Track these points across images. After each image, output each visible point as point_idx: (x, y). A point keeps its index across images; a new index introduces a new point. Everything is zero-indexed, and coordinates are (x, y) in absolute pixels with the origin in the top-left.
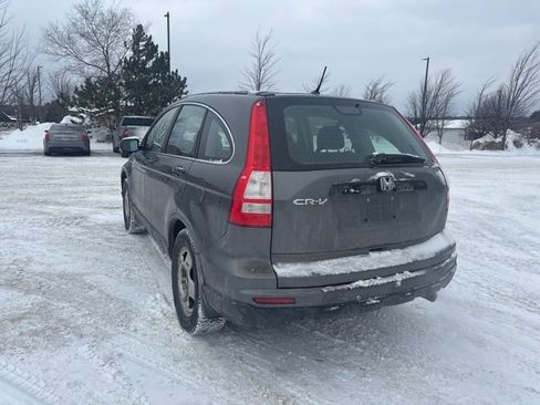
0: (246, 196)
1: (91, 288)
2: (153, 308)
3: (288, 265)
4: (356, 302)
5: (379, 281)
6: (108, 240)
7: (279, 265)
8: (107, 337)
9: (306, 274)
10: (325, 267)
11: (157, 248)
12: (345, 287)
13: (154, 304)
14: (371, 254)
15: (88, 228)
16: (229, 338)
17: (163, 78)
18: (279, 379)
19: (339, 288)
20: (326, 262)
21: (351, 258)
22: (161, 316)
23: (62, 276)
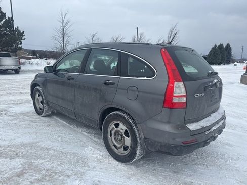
0: (174, 95)
1: (47, 149)
2: (93, 154)
3: (191, 124)
4: (212, 137)
5: (217, 126)
6: (32, 121)
7: (188, 125)
8: (83, 174)
9: (200, 128)
10: (203, 123)
11: (65, 123)
12: (210, 131)
13: (91, 152)
14: (212, 115)
15: (13, 116)
16: (142, 162)
17: (10, 31)
18: (179, 176)
19: (209, 131)
20: (202, 121)
21: (208, 118)
22: (101, 157)
23: (24, 145)
